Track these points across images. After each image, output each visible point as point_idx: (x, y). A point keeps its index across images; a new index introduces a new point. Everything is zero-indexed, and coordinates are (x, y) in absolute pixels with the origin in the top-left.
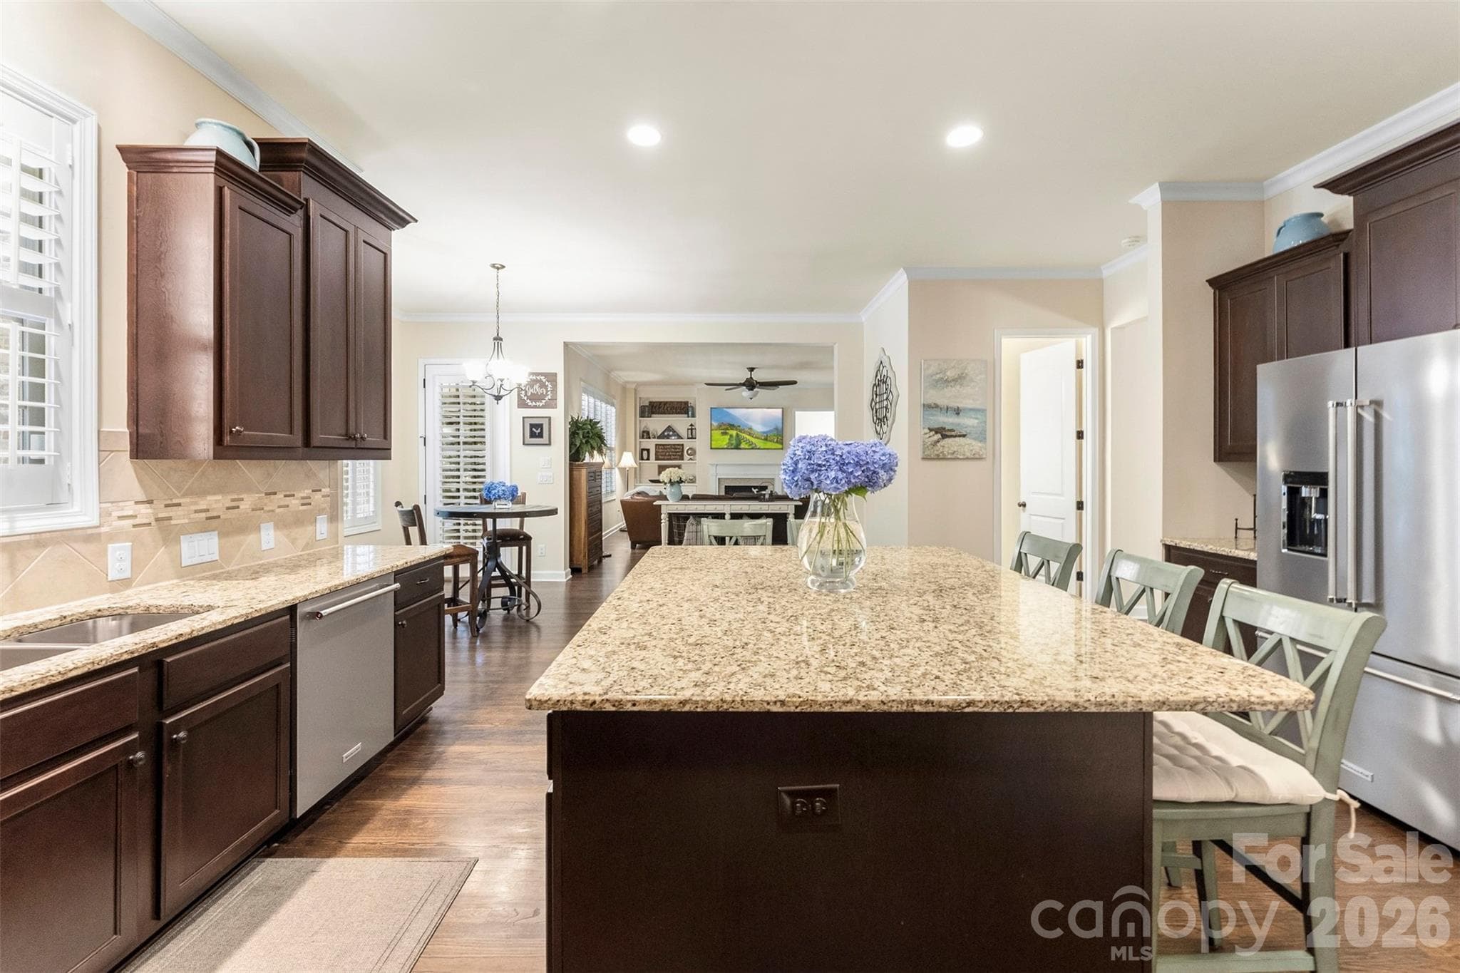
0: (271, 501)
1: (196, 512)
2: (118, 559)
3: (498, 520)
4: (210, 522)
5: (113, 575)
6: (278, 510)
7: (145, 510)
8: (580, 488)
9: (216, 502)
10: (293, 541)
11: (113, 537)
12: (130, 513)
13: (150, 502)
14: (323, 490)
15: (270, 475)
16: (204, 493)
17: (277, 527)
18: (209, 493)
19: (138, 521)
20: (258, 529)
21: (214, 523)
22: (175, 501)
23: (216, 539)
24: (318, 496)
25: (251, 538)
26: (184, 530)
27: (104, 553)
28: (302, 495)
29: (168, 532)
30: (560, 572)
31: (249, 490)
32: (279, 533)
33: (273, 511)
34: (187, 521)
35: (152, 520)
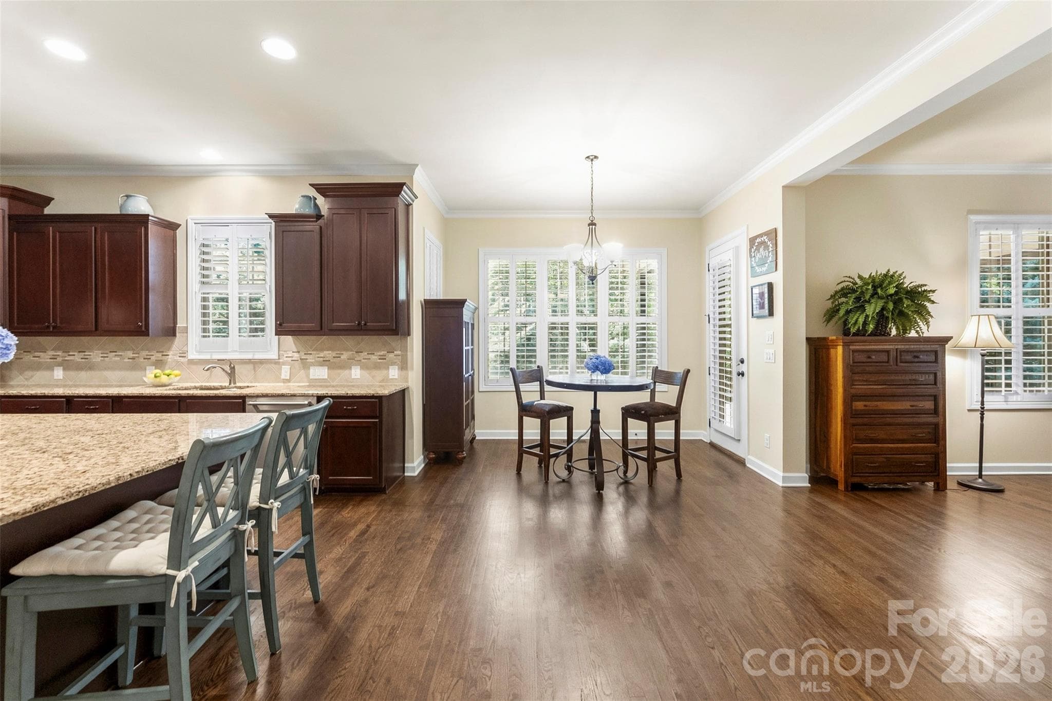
0: (359, 356)
1: (318, 357)
2: (285, 372)
3: (598, 392)
4: (324, 362)
5: (283, 377)
6: (364, 361)
7: (296, 355)
8: (837, 380)
9: (328, 354)
10: (373, 377)
11: (284, 364)
12: (290, 355)
13: (299, 352)
14: (395, 352)
15: (359, 343)
16: (322, 350)
17: (362, 368)
18: (325, 350)
19: (293, 359)
20: (350, 368)
21: (328, 363)
22: (309, 352)
23: (326, 370)
24: (391, 355)
25: (347, 372)
26: (313, 364)
27: (281, 369)
28: (378, 354)
29: (305, 365)
30: (776, 471)
31: (346, 350)
32: (363, 372)
33: (360, 361)
34: (313, 361)
35: (299, 359)
